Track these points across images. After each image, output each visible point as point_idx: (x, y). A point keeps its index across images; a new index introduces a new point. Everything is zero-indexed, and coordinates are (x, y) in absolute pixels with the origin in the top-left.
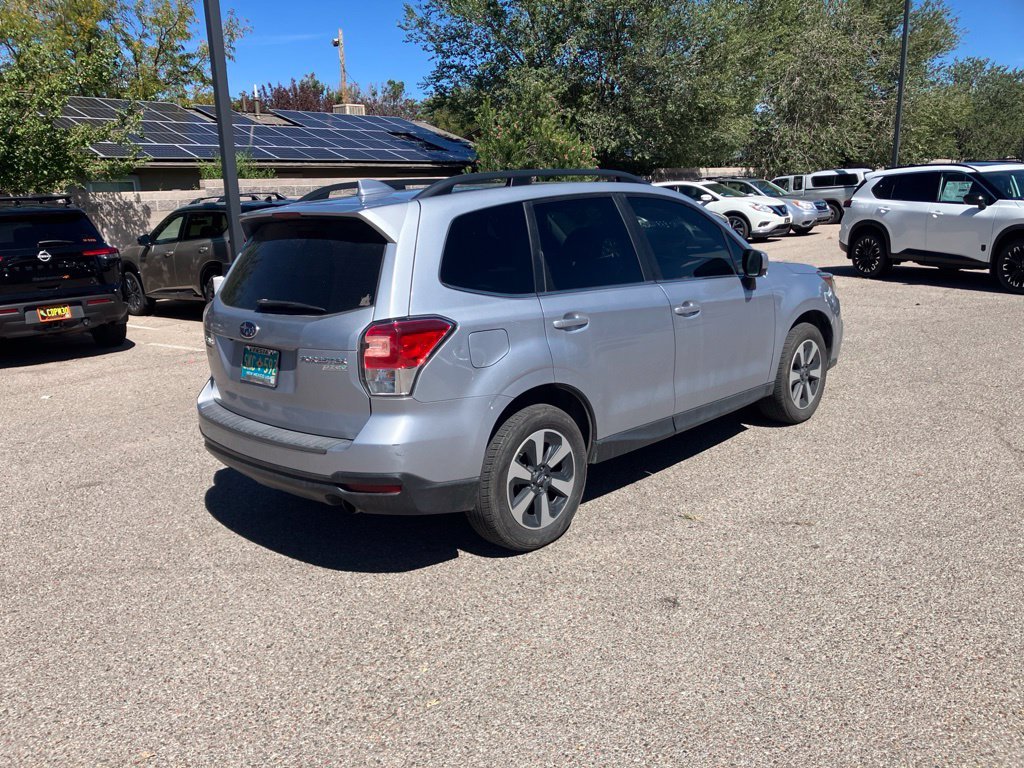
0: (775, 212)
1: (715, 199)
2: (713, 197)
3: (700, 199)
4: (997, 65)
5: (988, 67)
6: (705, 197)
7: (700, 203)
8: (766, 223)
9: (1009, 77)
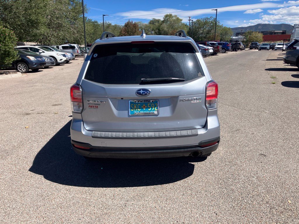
0: (64, 56)
1: (44, 52)
2: (43, 51)
3: (38, 52)
4: (89, 19)
5: (87, 19)
6: (40, 51)
7: (38, 53)
8: (62, 60)
9: (93, 22)
